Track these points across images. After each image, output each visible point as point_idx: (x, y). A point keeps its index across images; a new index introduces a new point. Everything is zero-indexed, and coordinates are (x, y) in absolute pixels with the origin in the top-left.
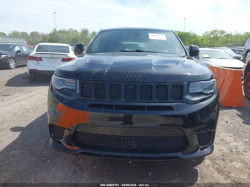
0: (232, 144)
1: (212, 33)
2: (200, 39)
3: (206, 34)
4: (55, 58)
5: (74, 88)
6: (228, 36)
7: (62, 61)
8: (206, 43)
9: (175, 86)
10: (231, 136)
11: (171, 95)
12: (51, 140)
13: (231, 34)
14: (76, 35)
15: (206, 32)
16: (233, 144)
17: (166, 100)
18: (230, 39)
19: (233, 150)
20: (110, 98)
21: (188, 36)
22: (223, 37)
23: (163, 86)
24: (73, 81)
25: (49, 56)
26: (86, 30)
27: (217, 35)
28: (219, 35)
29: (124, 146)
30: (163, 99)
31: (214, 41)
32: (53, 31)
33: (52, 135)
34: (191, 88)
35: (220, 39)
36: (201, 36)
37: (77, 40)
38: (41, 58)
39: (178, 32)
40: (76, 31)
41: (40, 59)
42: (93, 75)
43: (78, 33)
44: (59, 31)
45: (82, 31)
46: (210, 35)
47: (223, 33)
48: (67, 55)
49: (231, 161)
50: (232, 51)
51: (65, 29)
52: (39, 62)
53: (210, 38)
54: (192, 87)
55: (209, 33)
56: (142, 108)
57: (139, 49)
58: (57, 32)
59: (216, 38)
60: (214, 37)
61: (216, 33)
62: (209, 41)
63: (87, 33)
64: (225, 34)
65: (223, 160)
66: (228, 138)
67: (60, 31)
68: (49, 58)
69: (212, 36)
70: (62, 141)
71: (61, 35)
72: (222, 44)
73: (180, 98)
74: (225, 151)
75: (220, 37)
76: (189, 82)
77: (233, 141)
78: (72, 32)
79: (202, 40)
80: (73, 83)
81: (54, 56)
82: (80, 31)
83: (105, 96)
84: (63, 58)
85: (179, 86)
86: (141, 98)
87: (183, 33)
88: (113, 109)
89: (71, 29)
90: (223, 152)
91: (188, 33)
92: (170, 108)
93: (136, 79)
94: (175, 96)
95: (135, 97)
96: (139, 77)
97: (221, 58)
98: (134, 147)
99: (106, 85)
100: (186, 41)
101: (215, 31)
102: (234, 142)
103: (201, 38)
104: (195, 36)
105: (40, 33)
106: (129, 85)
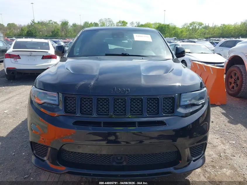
0: (219, 148)
1: (191, 24)
2: (179, 31)
3: (185, 26)
4: (34, 56)
5: (57, 103)
6: (206, 28)
7: (42, 59)
8: (185, 34)
9: (166, 98)
10: (217, 138)
11: (163, 105)
12: (33, 158)
13: (208, 26)
14: (56, 27)
15: (185, 24)
16: (221, 147)
17: (157, 114)
18: (207, 31)
19: (222, 155)
20: (97, 114)
21: (168, 27)
22: (201, 29)
23: (154, 99)
24: (55, 94)
25: (28, 53)
26: (66, 22)
27: (196, 27)
28: (197, 27)
29: (114, 164)
30: (154, 113)
31: (193, 32)
32: (32, 23)
33: (35, 152)
34: (183, 100)
35: (198, 31)
36: (181, 27)
37: (57, 32)
38: (18, 55)
39: (158, 23)
40: (55, 23)
41: (18, 57)
42: (77, 88)
43: (59, 25)
44: (37, 22)
45: (63, 22)
46: (189, 27)
47: (201, 25)
48: (47, 52)
49: (221, 168)
50: (211, 44)
51: (44, 21)
52: (17, 60)
53: (189, 30)
54: (184, 98)
55: (188, 25)
56: (133, 124)
57: (125, 53)
58: (35, 23)
59: (195, 30)
60: (193, 28)
61: (195, 25)
62: (188, 32)
63: (67, 24)
64: (203, 26)
65: (213, 167)
66: (215, 140)
67: (39, 22)
68: (28, 56)
69: (191, 28)
70: (45, 158)
71: (40, 27)
72: (200, 36)
73: (172, 111)
74: (214, 156)
75: (198, 28)
76: (181, 94)
77: (220, 144)
78: (52, 23)
79: (182, 32)
80: (55, 97)
81: (34, 53)
82: (59, 23)
83: (92, 112)
84: (43, 56)
85: (170, 98)
86: (131, 112)
87: (163, 25)
88: (101, 126)
89: (50, 21)
90: (212, 157)
91: (168, 25)
92: (162, 123)
93: (125, 93)
94: (167, 110)
95: (125, 113)
96: (128, 91)
97: (202, 53)
98: (125, 164)
99: (92, 99)
100: (167, 33)
101: (194, 23)
102: (222, 145)
103: (181, 30)
104: (175, 28)
105: (17, 25)
106: (118, 99)
